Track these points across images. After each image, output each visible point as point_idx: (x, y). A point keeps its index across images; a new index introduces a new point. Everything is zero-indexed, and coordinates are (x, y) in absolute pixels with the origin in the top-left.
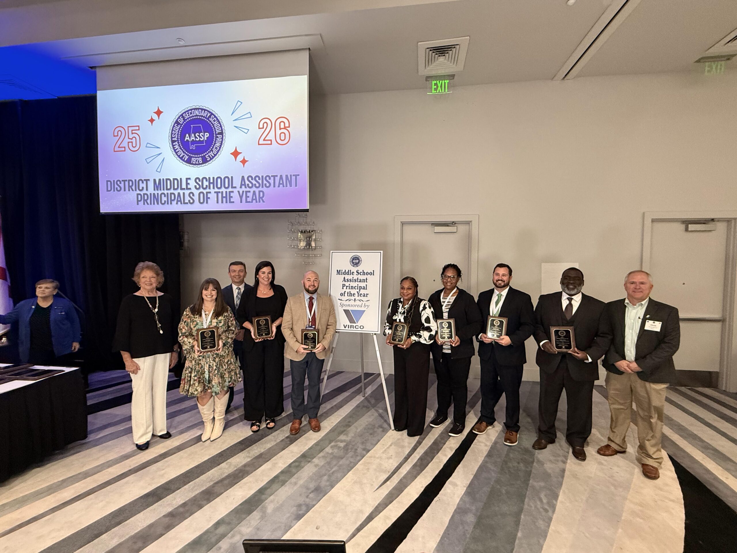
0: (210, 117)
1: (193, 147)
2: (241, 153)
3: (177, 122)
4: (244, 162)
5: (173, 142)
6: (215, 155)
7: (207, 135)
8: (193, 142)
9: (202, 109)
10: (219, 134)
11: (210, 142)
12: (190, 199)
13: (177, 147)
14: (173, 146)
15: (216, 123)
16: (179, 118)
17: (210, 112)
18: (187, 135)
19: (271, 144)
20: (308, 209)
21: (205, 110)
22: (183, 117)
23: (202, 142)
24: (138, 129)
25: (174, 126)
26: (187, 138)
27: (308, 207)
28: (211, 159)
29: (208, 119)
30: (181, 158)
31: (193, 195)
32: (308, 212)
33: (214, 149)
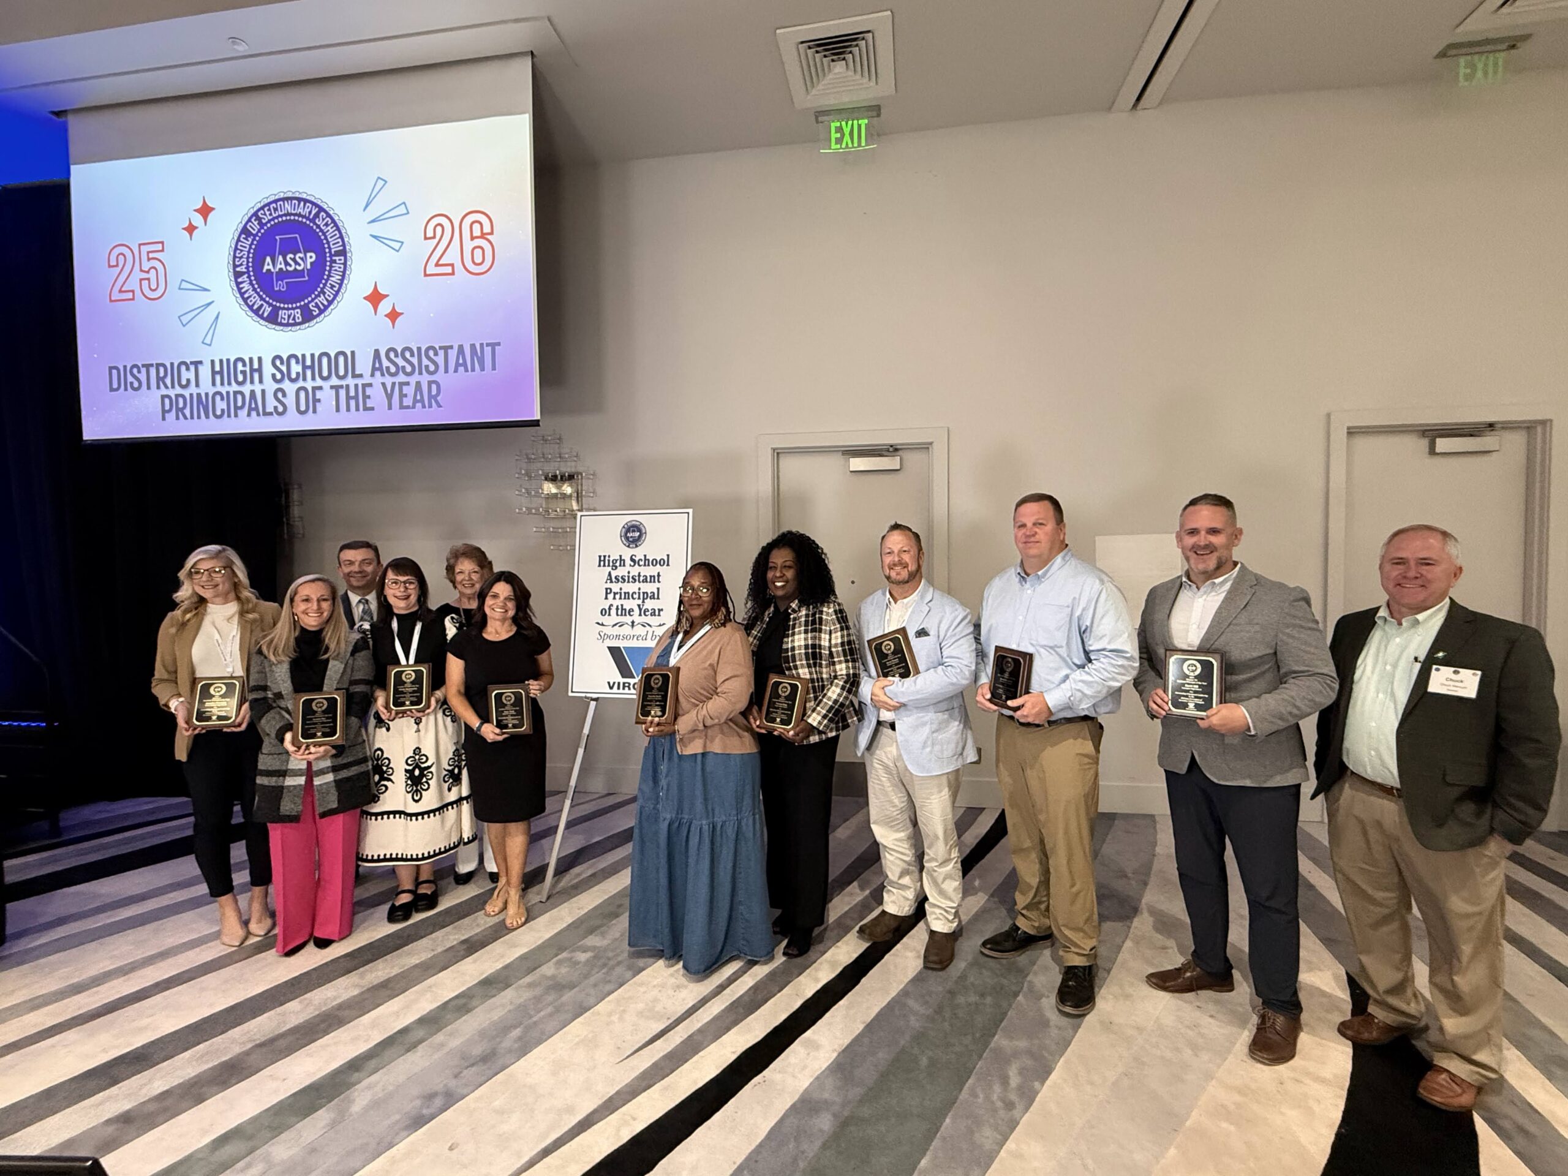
0: (317, 215)
1: (280, 286)
2: (387, 296)
3: (245, 231)
4: (393, 316)
5: (237, 275)
6: (330, 303)
7: (311, 257)
8: (282, 274)
9: (299, 200)
10: (337, 254)
11: (318, 272)
12: (277, 404)
13: (246, 286)
14: (238, 284)
15: (330, 229)
16: (249, 220)
17: (316, 205)
18: (268, 259)
19: (453, 273)
20: (538, 421)
21: (306, 201)
22: (259, 219)
23: (300, 274)
24: (161, 249)
25: (238, 240)
26: (268, 265)
27: (537, 417)
28: (321, 312)
29: (313, 221)
30: (256, 312)
31: (284, 395)
32: (539, 425)
33: (327, 290)
